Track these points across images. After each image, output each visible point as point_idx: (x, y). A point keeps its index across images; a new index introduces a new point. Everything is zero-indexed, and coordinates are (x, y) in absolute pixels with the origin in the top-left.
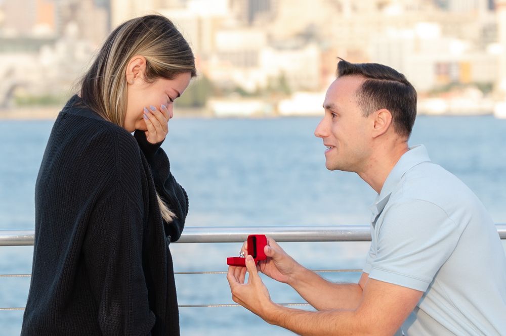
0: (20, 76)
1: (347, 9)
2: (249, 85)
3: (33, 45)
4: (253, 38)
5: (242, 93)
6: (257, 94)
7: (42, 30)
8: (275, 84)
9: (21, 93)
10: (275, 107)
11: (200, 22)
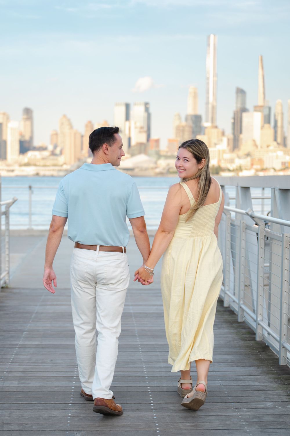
1: (259, 147)
2: (231, 168)
4: (234, 155)
5: (229, 170)
6: (233, 171)
8: (238, 168)
10: (238, 174)
11: (219, 151)
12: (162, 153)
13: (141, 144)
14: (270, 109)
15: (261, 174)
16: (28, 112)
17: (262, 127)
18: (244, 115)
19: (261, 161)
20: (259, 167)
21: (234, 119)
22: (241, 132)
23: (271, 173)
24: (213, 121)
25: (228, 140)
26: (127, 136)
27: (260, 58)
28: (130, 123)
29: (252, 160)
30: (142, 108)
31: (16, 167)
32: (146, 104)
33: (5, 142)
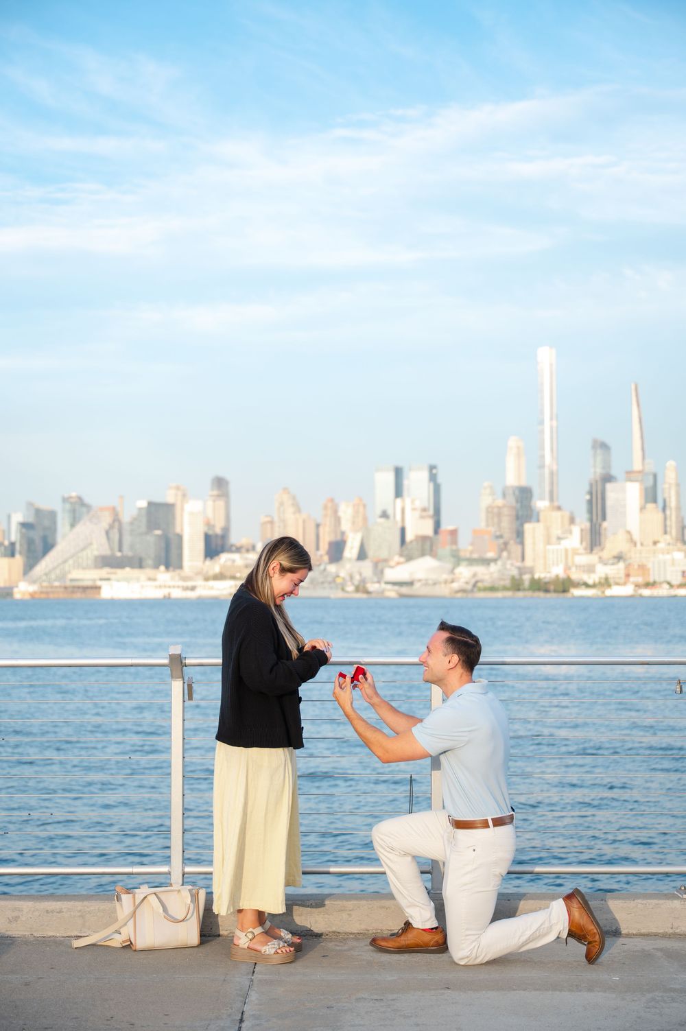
0: (480, 577)
1: (639, 544)
2: (590, 582)
3: (486, 562)
4: (593, 558)
5: (587, 585)
6: (594, 586)
7: (490, 555)
8: (603, 581)
9: (480, 585)
10: (603, 592)
11: (566, 551)
12: (462, 554)
13: (424, 539)
14: (655, 476)
15: (646, 592)
16: (220, 484)
17: (642, 509)
18: (609, 486)
19: (643, 568)
20: (640, 580)
21: (591, 493)
22: (604, 518)
23: (664, 591)
24: (552, 499)
25: (582, 530)
26: (400, 525)
27: (633, 387)
28: (403, 501)
29: (628, 567)
30: (425, 475)
31: (199, 582)
32: (432, 468)
33: (180, 537)
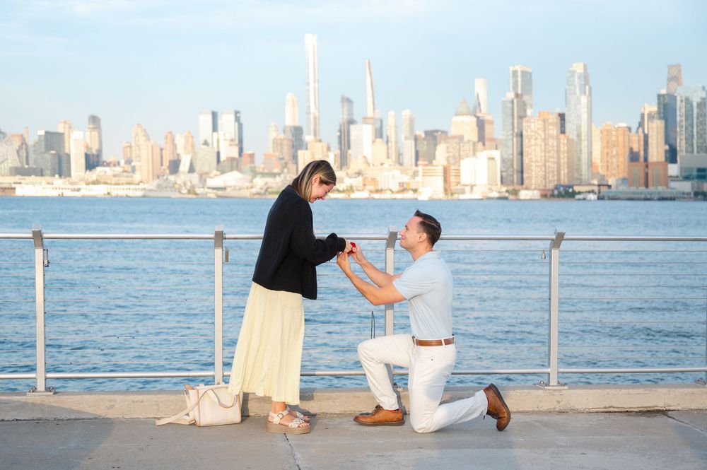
0: (269, 185)
1: (371, 165)
2: (341, 189)
3: (274, 175)
4: (342, 174)
6: (343, 191)
7: (276, 170)
8: (349, 188)
9: (269, 190)
10: (349, 196)
12: (257, 170)
13: (232, 159)
14: (381, 121)
15: (376, 196)
16: (94, 120)
17: (374, 142)
18: (352, 127)
19: (374, 180)
20: (372, 188)
21: (340, 131)
22: (349, 148)
23: (387, 195)
24: (315, 135)
25: (335, 155)
26: (216, 150)
27: (367, 62)
28: (218, 134)
29: (365, 179)
30: (232, 117)
31: (82, 186)
32: (237, 113)
33: (68, 156)
